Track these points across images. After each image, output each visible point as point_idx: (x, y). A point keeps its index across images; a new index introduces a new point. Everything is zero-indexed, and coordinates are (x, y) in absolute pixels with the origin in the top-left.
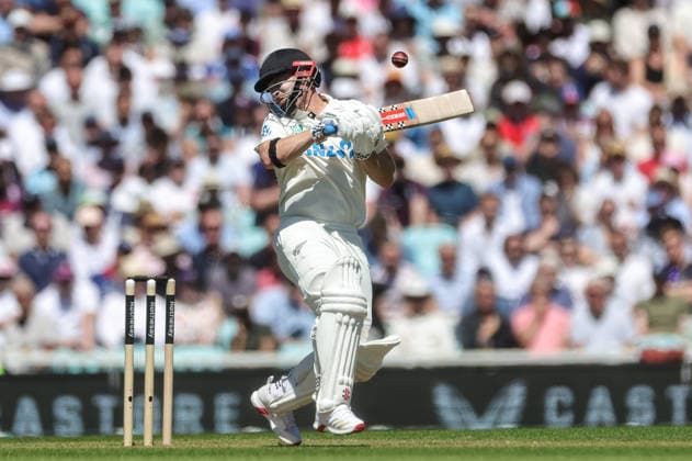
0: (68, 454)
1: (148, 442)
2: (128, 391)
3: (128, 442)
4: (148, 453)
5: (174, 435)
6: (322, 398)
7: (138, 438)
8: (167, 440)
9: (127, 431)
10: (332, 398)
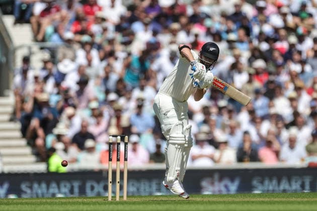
0: (86, 204)
1: (118, 199)
2: (110, 179)
3: (110, 199)
4: (117, 203)
5: (128, 196)
6: (169, 177)
7: (114, 197)
8: (125, 198)
9: (110, 194)
10: (173, 177)
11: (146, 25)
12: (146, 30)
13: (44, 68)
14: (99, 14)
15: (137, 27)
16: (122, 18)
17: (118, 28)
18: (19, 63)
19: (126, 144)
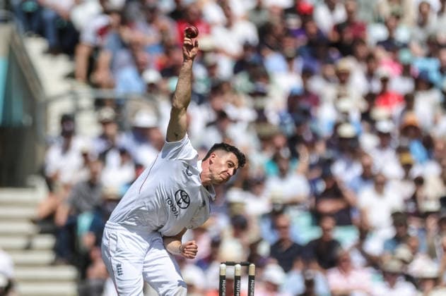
11: (289, 60)
12: (290, 69)
13: (104, 137)
14: (204, 42)
15: (274, 62)
16: (247, 47)
17: (241, 65)
18: (54, 128)
19: (251, 278)
